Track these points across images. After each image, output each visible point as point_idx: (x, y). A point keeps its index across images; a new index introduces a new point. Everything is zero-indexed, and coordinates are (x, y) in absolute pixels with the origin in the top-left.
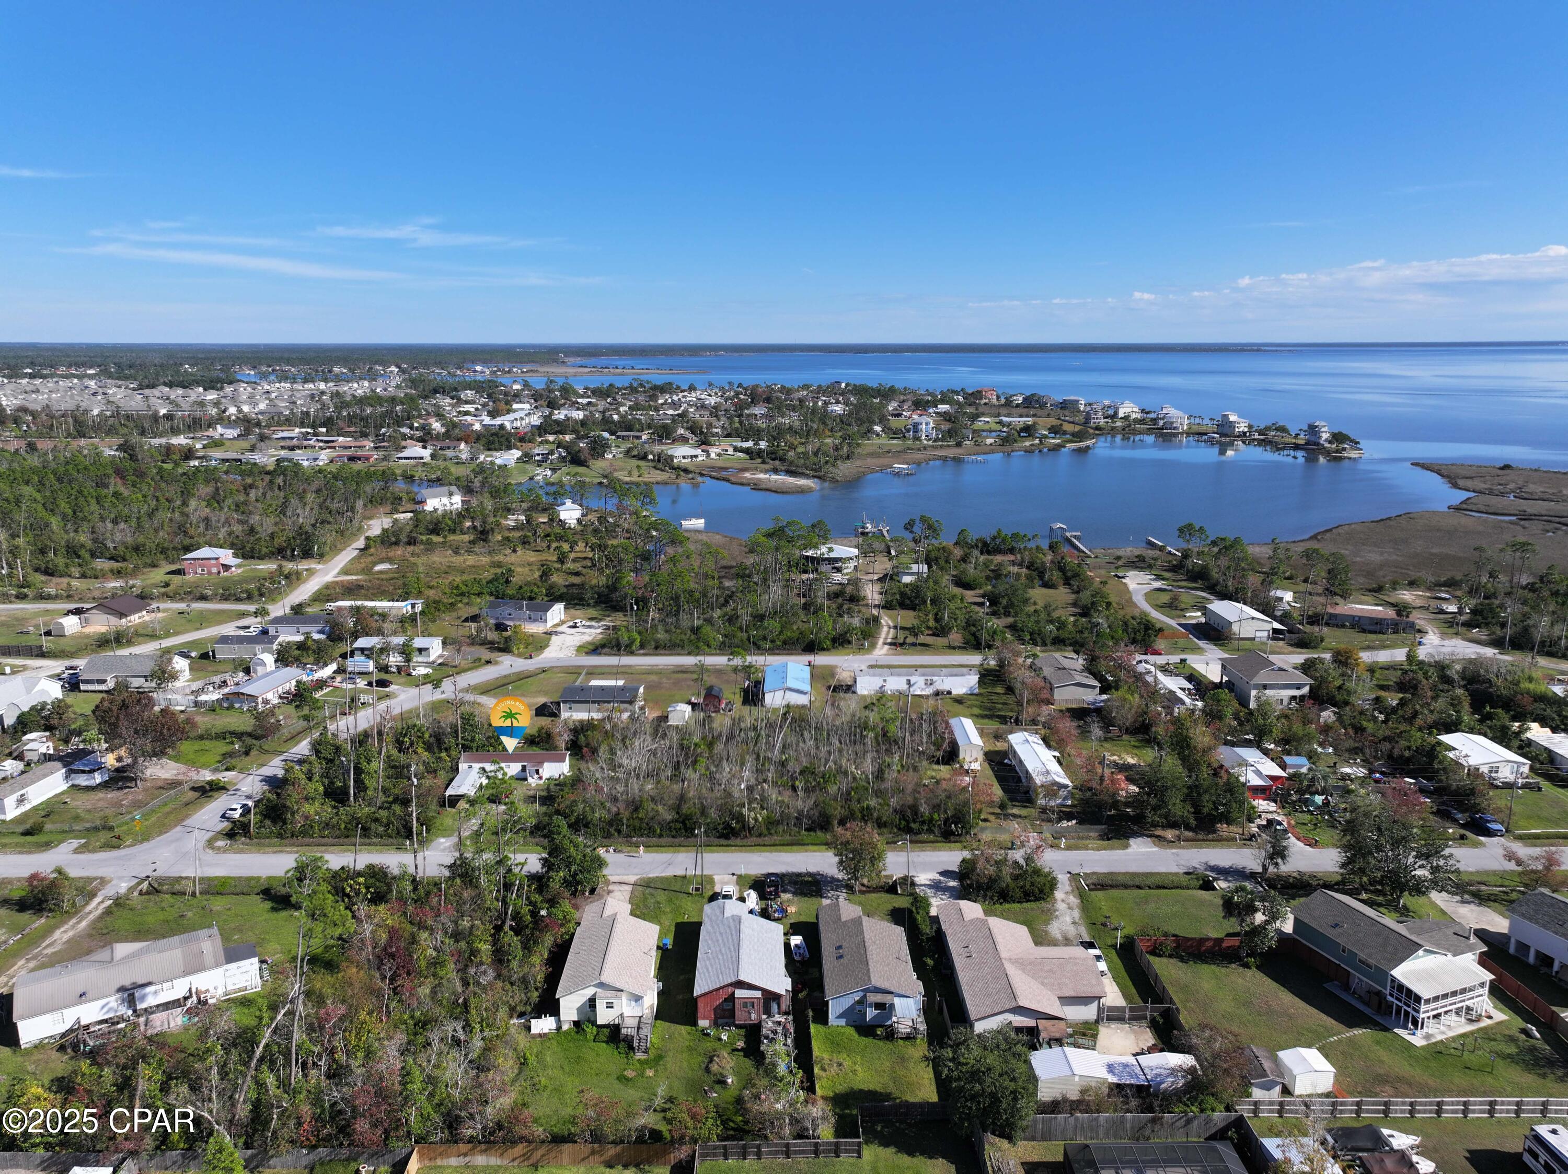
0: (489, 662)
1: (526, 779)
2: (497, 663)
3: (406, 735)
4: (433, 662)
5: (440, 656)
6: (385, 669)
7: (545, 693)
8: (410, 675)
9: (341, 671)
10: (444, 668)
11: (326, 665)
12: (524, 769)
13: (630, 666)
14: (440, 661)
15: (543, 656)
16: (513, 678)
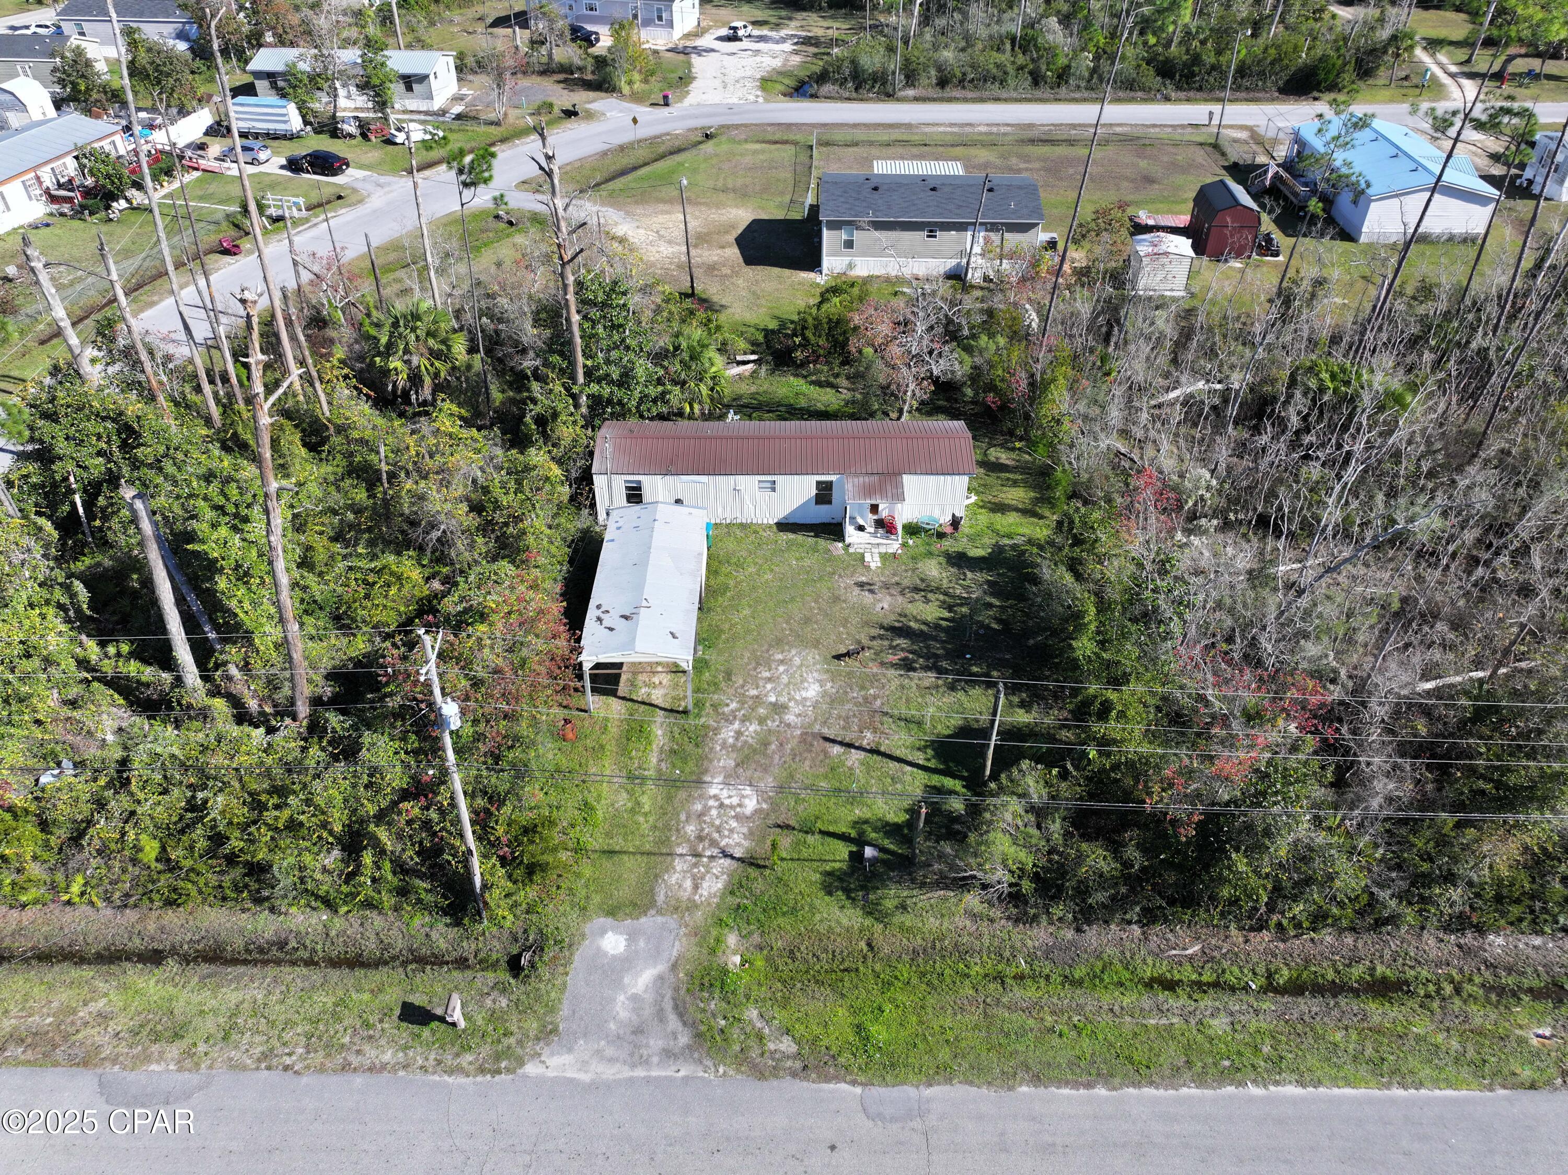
0: (570, 113)
1: (834, 530)
2: (590, 116)
3: (390, 348)
4: (443, 112)
5: (458, 99)
6: (331, 128)
7: (742, 195)
8: (390, 142)
9: (219, 129)
10: (470, 126)
11: (183, 112)
12: (824, 494)
13: (909, 126)
14: (457, 109)
15: (690, 100)
16: (642, 154)
